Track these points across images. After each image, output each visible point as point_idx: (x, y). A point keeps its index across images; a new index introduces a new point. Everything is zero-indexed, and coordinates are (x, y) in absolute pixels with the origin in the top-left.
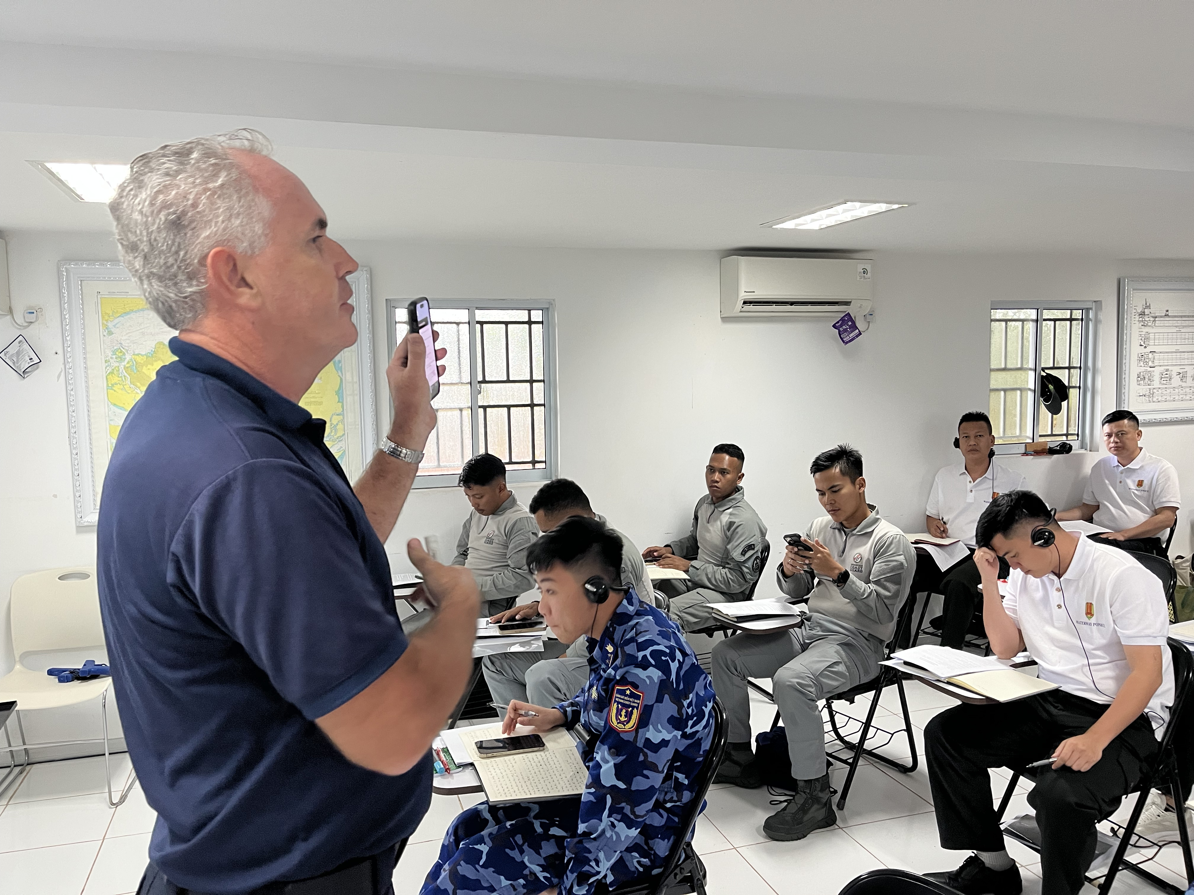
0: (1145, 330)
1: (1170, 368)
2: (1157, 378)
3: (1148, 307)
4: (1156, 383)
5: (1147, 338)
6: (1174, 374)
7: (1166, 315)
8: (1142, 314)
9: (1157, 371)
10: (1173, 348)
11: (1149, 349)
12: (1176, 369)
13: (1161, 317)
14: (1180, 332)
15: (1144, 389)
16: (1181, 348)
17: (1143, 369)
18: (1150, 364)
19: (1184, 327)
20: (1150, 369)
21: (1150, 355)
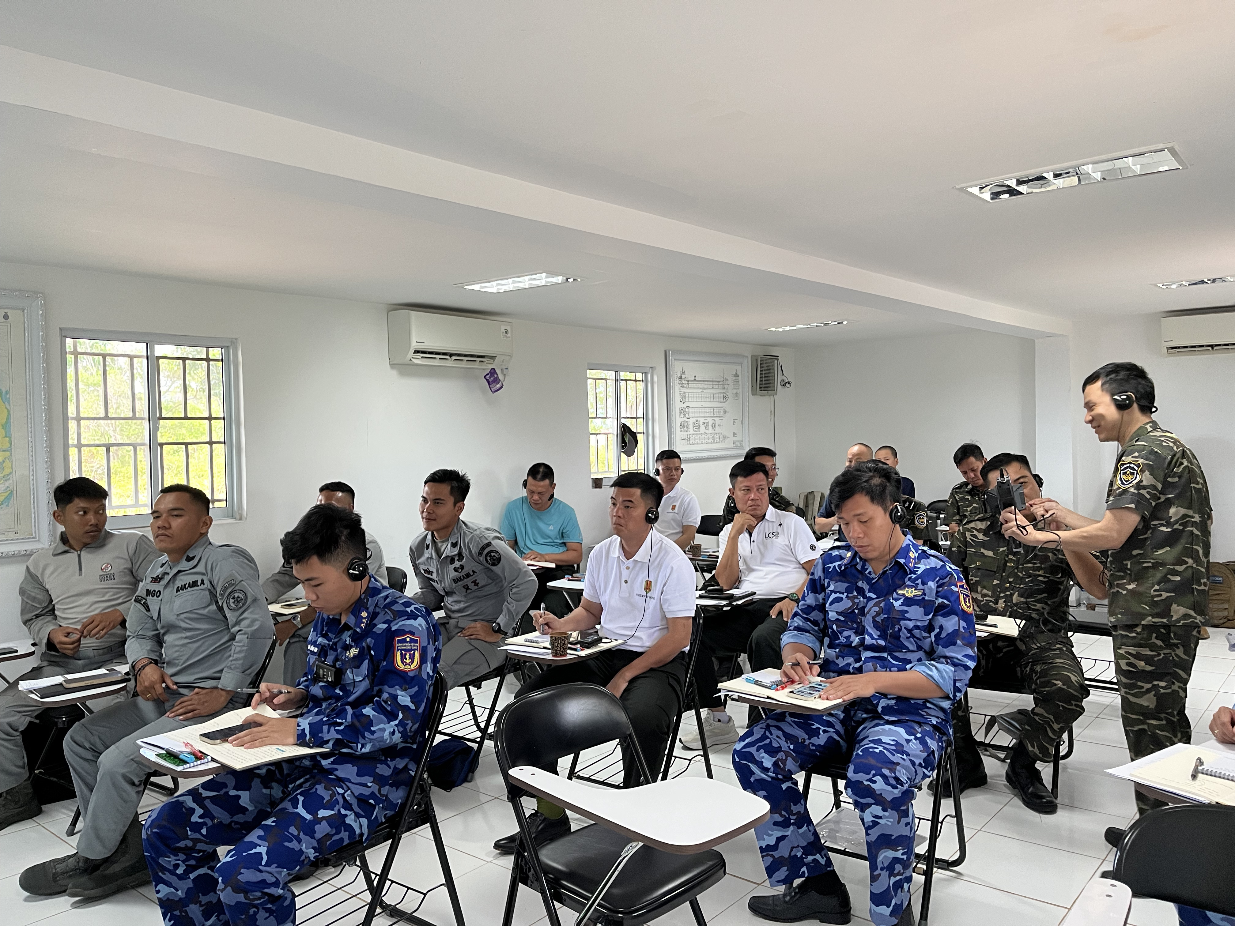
0: (683, 390)
1: (699, 419)
2: (691, 427)
3: (684, 373)
4: (691, 431)
5: (684, 397)
6: (701, 423)
7: (695, 380)
8: (681, 378)
9: (691, 421)
10: (699, 405)
11: (686, 404)
12: (702, 420)
13: (692, 381)
14: (702, 392)
15: (684, 435)
16: (705, 405)
17: (682, 420)
18: (687, 416)
19: (705, 389)
20: (687, 420)
21: (687, 410)
